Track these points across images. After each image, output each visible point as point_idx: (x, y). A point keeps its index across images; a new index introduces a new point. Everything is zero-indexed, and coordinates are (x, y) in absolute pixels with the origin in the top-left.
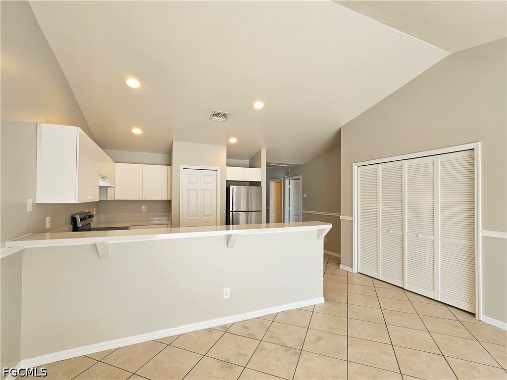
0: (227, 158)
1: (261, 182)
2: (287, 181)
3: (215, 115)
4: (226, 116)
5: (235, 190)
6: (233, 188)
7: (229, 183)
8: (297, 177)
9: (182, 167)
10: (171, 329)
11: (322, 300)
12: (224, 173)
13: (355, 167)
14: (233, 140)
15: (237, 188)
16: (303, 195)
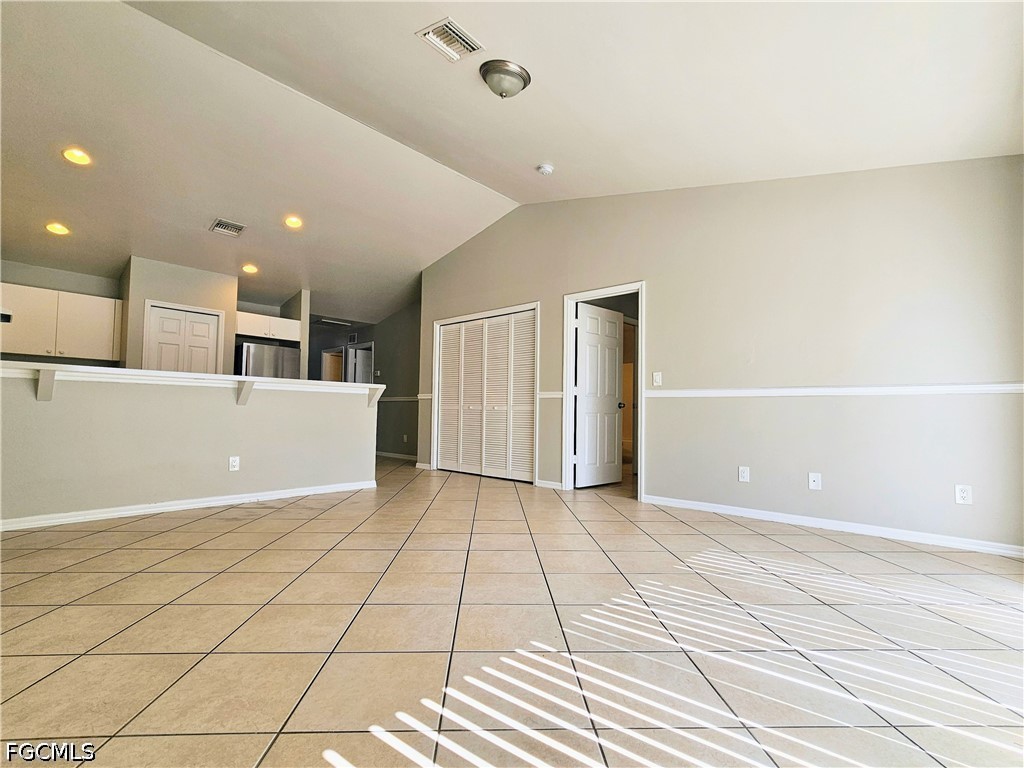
0: (238, 299)
1: (299, 342)
2: (351, 352)
3: (220, 224)
4: (239, 229)
5: (252, 350)
6: (248, 347)
7: (241, 339)
8: (366, 345)
9: (149, 303)
10: (148, 505)
11: (373, 484)
12: (231, 322)
13: (437, 327)
14: (250, 269)
15: (255, 348)
16: (375, 373)
